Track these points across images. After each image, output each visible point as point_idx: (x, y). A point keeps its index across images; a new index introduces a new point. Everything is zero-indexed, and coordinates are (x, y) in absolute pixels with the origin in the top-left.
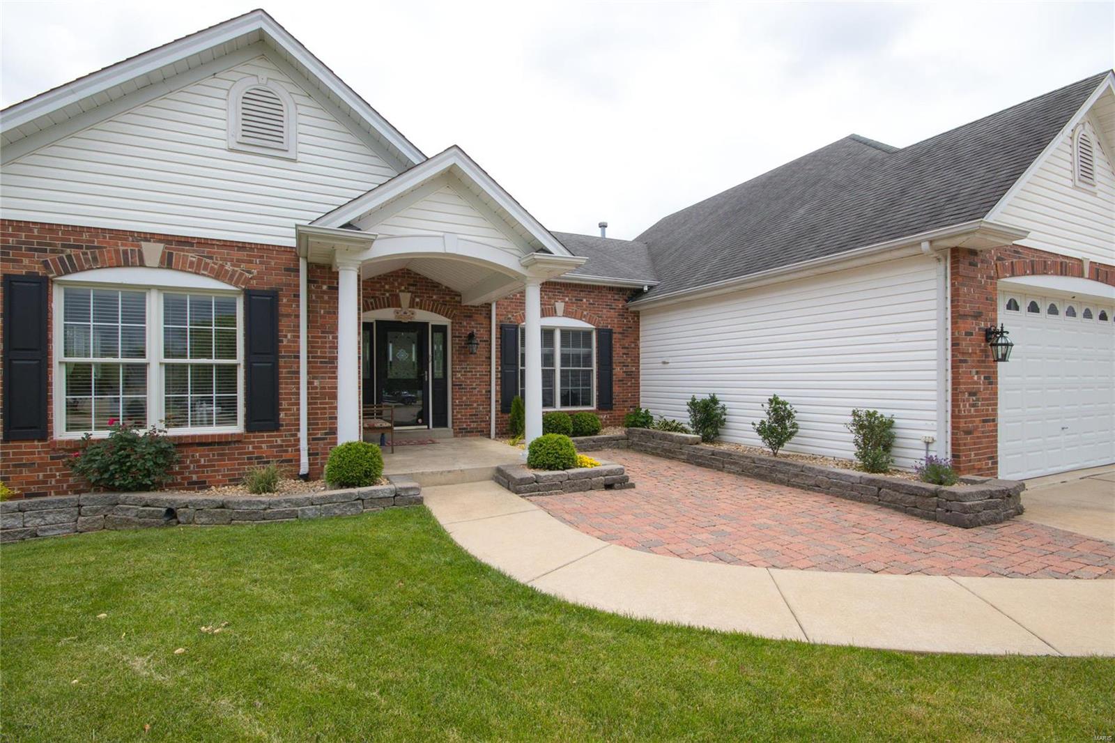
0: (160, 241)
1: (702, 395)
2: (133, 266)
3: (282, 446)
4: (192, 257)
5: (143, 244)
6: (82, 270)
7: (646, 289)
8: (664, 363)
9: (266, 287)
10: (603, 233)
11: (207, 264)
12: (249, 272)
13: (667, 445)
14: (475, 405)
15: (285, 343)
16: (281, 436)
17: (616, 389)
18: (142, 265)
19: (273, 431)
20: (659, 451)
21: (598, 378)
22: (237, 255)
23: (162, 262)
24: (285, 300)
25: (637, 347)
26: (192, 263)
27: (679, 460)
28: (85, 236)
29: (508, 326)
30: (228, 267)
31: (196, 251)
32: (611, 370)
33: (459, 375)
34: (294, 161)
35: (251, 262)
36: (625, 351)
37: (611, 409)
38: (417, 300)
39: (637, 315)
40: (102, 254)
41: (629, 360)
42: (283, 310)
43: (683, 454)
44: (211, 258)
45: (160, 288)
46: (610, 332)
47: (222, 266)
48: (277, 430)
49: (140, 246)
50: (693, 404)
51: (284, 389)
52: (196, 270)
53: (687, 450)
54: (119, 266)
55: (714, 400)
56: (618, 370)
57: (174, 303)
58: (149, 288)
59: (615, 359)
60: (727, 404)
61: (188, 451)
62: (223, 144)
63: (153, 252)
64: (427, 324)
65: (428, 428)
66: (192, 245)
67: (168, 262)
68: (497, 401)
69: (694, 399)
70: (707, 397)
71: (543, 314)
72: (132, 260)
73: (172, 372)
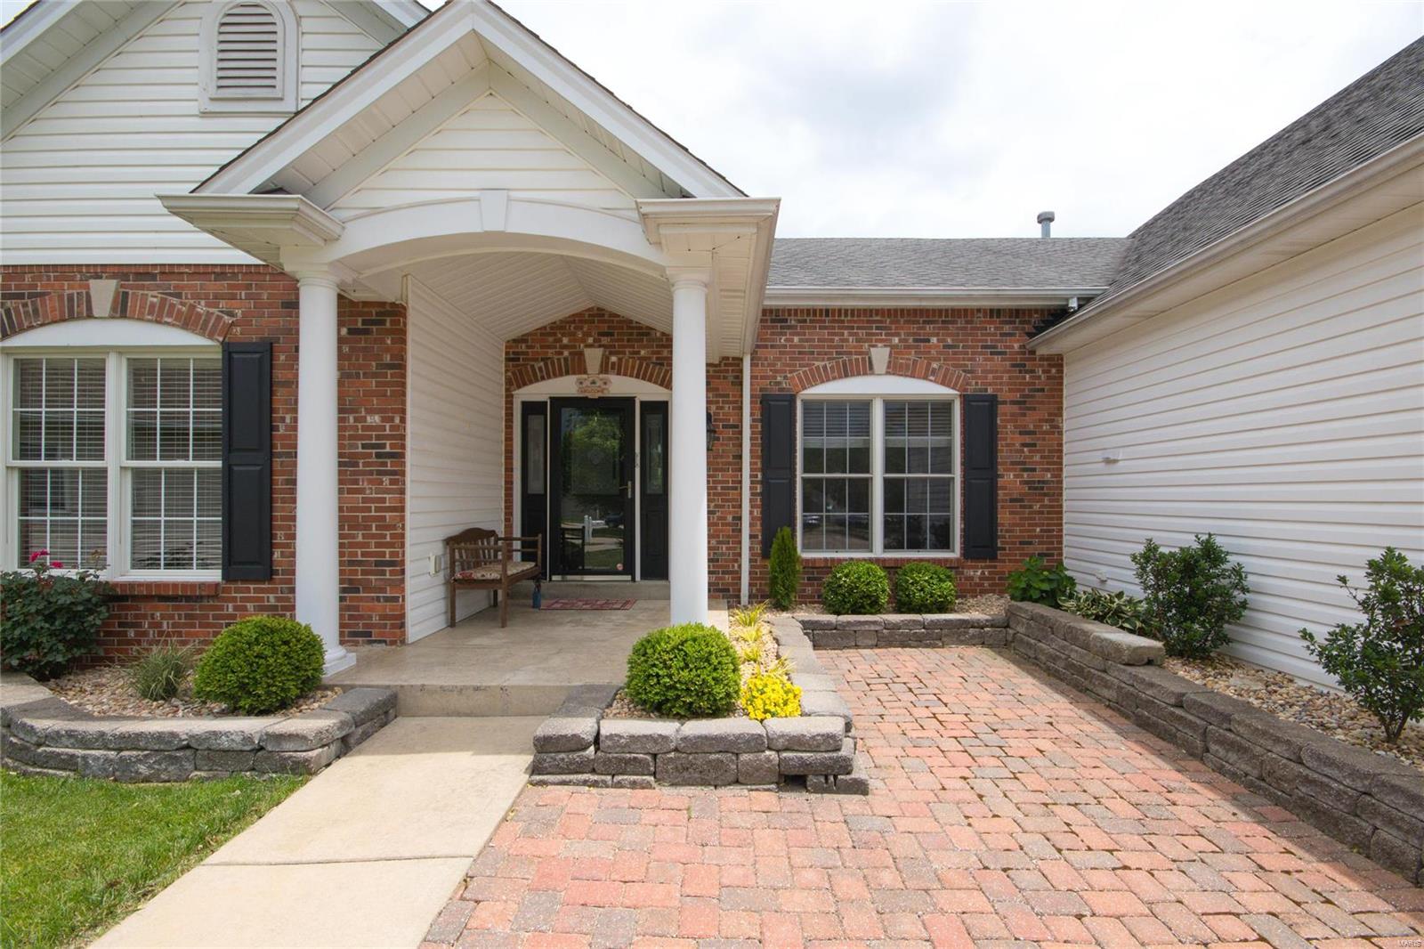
0: (114, 276)
1: (1176, 539)
2: (80, 318)
3: (274, 608)
4: (153, 297)
5: (92, 282)
6: (22, 330)
7: (1074, 304)
8: (1108, 461)
9: (254, 338)
10: (1046, 232)
11: (172, 306)
12: (231, 314)
13: (1076, 655)
15: (282, 431)
16: (273, 591)
17: (1004, 517)
18: (90, 316)
19: (263, 582)
20: (1060, 666)
21: (965, 495)
22: (213, 286)
23: (114, 309)
24: (282, 357)
25: (1057, 430)
26: (153, 305)
27: (1099, 699)
28: (28, 279)
29: (777, 398)
30: (201, 308)
31: (158, 287)
32: (993, 478)
35: (233, 297)
36: (1028, 439)
37: (994, 558)
38: (614, 359)
39: (1057, 362)
40: (43, 304)
41: (1037, 458)
42: (279, 375)
43: (1107, 685)
44: (178, 296)
45: (120, 350)
46: (993, 401)
47: (193, 307)
48: (271, 580)
49: (88, 287)
50: (1150, 558)
52: (157, 316)
53: (1119, 675)
54: (63, 320)
55: (1211, 553)
56: (1009, 479)
57: (141, 373)
58: (107, 349)
59: (1003, 454)
60: (1249, 564)
61: (145, 608)
62: (194, 108)
63: (103, 292)
64: (631, 400)
65: (633, 579)
66: (153, 277)
67: (121, 309)
68: (752, 537)
69: (1151, 549)
70: (1191, 543)
71: (846, 372)
72: (78, 310)
73: (143, 482)
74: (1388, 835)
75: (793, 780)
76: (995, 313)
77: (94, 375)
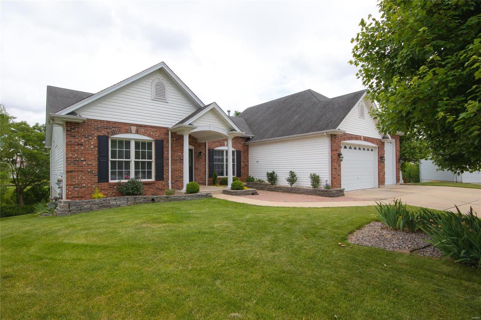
0: (135, 126)
1: (270, 171)
2: (129, 133)
3: (164, 185)
5: (132, 127)
6: (117, 134)
7: (251, 138)
8: (257, 162)
9: (160, 139)
11: (146, 132)
12: (156, 135)
13: (261, 186)
14: (201, 175)
15: (165, 155)
16: (164, 182)
17: (242, 170)
18: (131, 133)
19: (162, 180)
20: (258, 188)
21: (237, 166)
22: (153, 130)
23: (136, 132)
24: (165, 143)
25: (248, 156)
26: (143, 132)
27: (265, 190)
28: (117, 125)
29: (211, 149)
30: (151, 133)
31: (143, 129)
32: (240, 164)
33: (197, 165)
34: (167, 103)
35: (157, 132)
36: (245, 158)
37: (241, 177)
39: (248, 146)
40: (121, 129)
41: (246, 161)
42: (165, 146)
43: (266, 188)
44: (147, 131)
45: (134, 139)
46: (240, 152)
47: (150, 133)
48: (163, 180)
49: (130, 127)
50: (268, 174)
51: (165, 168)
52: (144, 134)
53: (267, 187)
54: (126, 133)
55: (274, 173)
56: (242, 164)
57: (137, 144)
58: (132, 139)
59: (242, 160)
60: (278, 174)
62: (151, 98)
63: (134, 129)
66: (143, 127)
67: (137, 132)
68: (208, 174)
69: (268, 173)
70: (272, 172)
71: (221, 146)
72: (129, 131)
73: (137, 163)
74: (293, 191)
75: (253, 194)
76: (240, 137)
77: (128, 143)
